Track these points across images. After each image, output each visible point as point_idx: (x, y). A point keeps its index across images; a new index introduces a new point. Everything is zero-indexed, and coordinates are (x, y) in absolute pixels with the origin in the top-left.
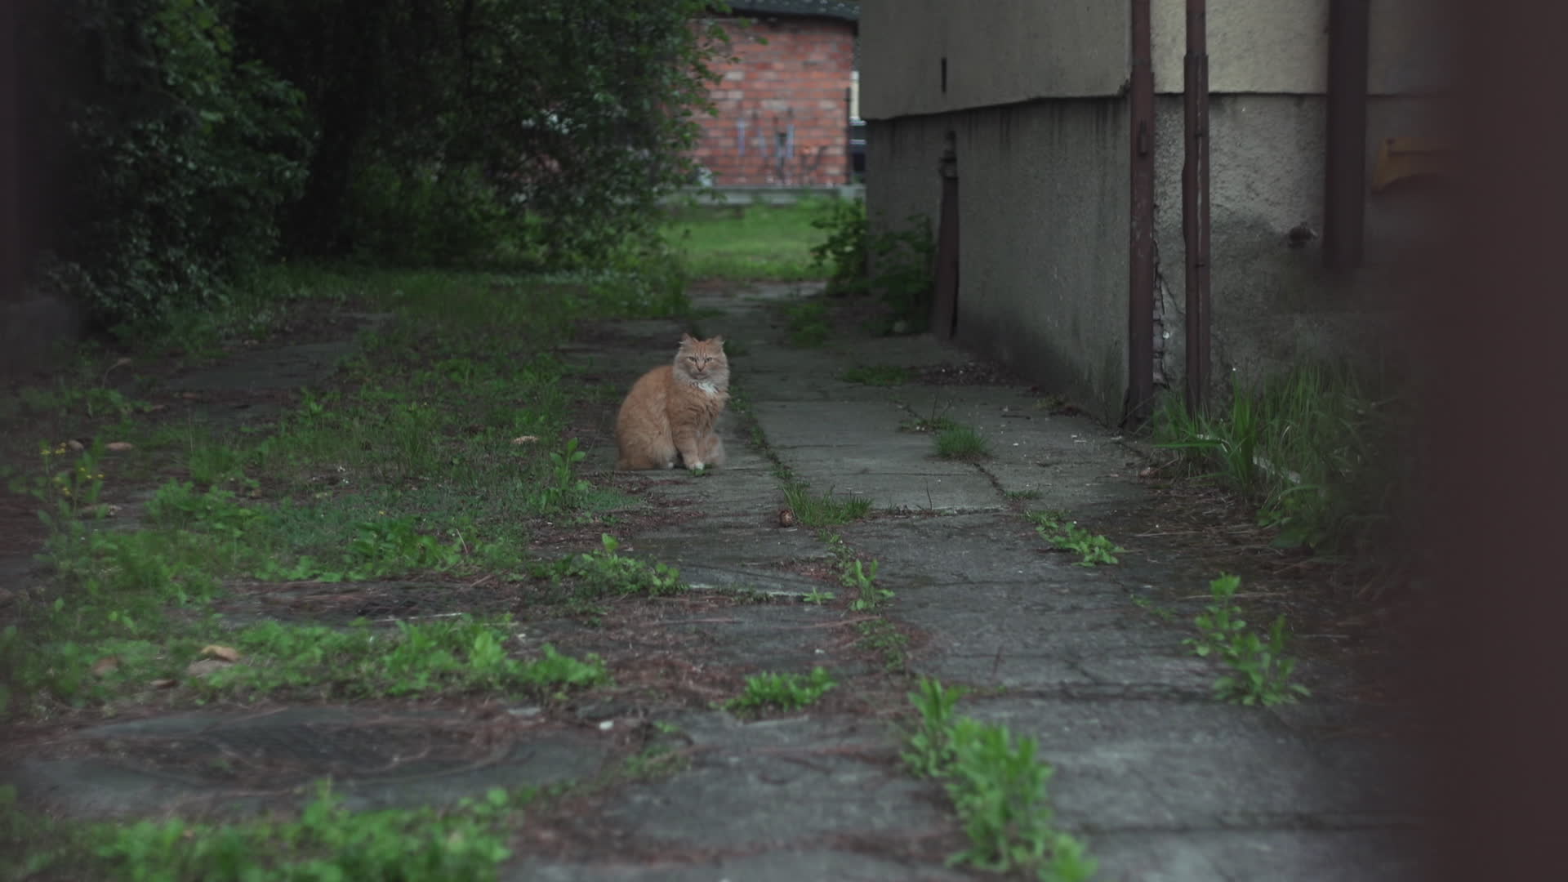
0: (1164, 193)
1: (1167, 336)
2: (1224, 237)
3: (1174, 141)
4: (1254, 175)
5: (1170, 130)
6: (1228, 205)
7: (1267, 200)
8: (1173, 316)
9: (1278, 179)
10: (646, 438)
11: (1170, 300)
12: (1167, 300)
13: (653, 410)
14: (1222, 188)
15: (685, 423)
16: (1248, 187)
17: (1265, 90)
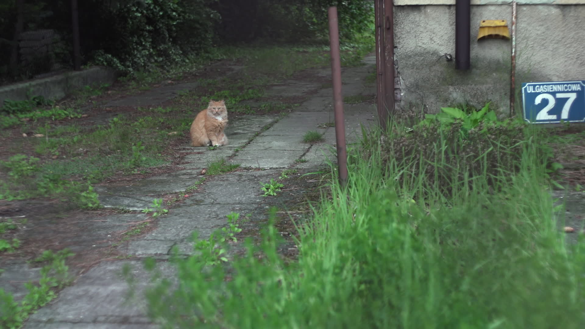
0: (399, 42)
1: (402, 94)
2: (423, 58)
3: (403, 23)
4: (433, 35)
5: (401, 19)
6: (424, 46)
7: (438, 44)
8: (404, 87)
9: (442, 36)
10: (198, 135)
11: (403, 81)
12: (402, 81)
13: (200, 126)
14: (421, 40)
15: (211, 131)
16: (431, 39)
17: (436, 3)
